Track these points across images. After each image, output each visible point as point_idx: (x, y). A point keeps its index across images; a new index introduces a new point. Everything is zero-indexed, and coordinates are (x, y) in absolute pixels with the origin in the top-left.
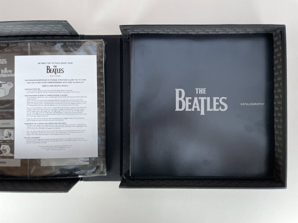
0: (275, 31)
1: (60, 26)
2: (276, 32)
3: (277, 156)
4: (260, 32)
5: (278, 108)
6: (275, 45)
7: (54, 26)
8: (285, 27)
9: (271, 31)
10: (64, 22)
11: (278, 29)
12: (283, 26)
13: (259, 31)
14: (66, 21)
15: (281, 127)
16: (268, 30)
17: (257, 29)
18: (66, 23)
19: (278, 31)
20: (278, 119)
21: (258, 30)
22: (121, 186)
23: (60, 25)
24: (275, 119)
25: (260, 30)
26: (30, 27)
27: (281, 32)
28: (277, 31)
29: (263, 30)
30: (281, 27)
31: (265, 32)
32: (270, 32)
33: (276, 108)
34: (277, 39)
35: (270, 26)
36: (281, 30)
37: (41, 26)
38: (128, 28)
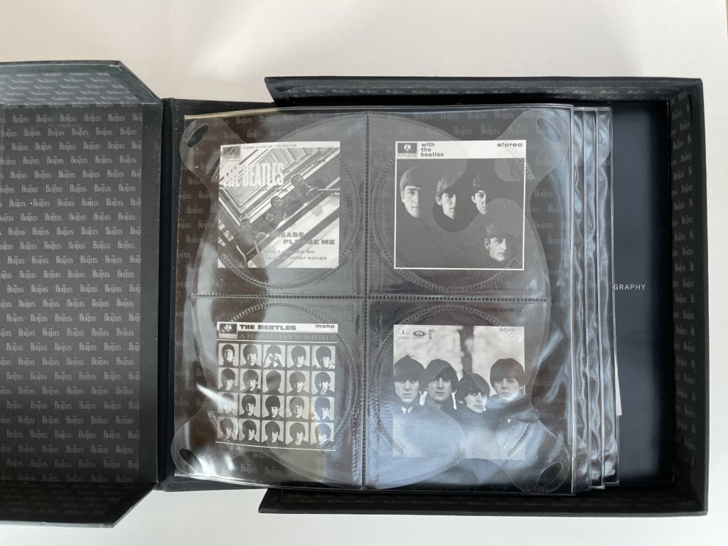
0: (675, 93)
1: (105, 74)
2: (678, 98)
3: (680, 424)
4: (636, 98)
5: (684, 298)
6: (673, 133)
7: (88, 74)
8: (702, 84)
9: (663, 95)
10: (111, 66)
11: (683, 89)
12: (696, 83)
13: (633, 95)
14: (117, 63)
15: (691, 349)
16: (658, 92)
17: (628, 90)
18: (118, 66)
19: (682, 96)
20: (683, 328)
21: (631, 92)
22: (265, 508)
23: (103, 72)
24: (677, 326)
25: (635, 93)
26: (29, 79)
27: (690, 97)
28: (679, 96)
29: (644, 92)
30: (692, 83)
31: (649, 98)
32: (662, 98)
33: (679, 296)
34: (680, 115)
35: (662, 82)
36: (690, 93)
37: (55, 75)
38: (287, 83)
